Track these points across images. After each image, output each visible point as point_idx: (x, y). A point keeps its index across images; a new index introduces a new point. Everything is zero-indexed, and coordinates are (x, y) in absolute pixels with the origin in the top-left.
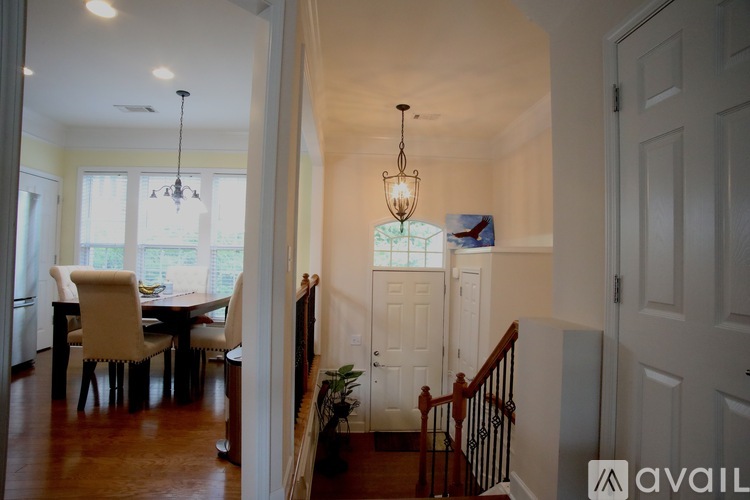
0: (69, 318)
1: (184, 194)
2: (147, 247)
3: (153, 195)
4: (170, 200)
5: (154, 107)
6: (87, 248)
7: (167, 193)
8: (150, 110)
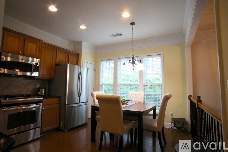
0: (96, 112)
1: (136, 62)
2: (121, 85)
3: (124, 64)
4: (131, 65)
5: (122, 33)
6: (102, 85)
7: (129, 62)
8: (121, 35)
